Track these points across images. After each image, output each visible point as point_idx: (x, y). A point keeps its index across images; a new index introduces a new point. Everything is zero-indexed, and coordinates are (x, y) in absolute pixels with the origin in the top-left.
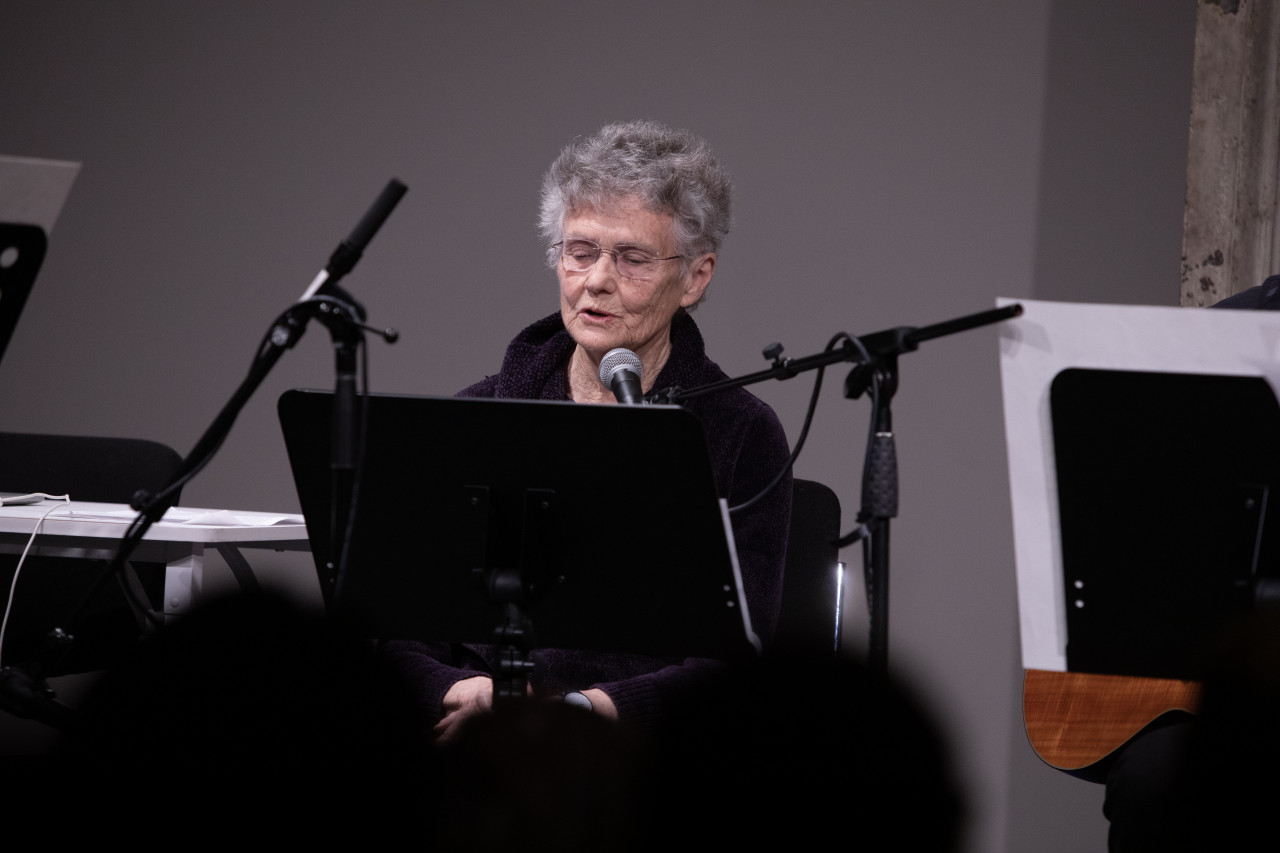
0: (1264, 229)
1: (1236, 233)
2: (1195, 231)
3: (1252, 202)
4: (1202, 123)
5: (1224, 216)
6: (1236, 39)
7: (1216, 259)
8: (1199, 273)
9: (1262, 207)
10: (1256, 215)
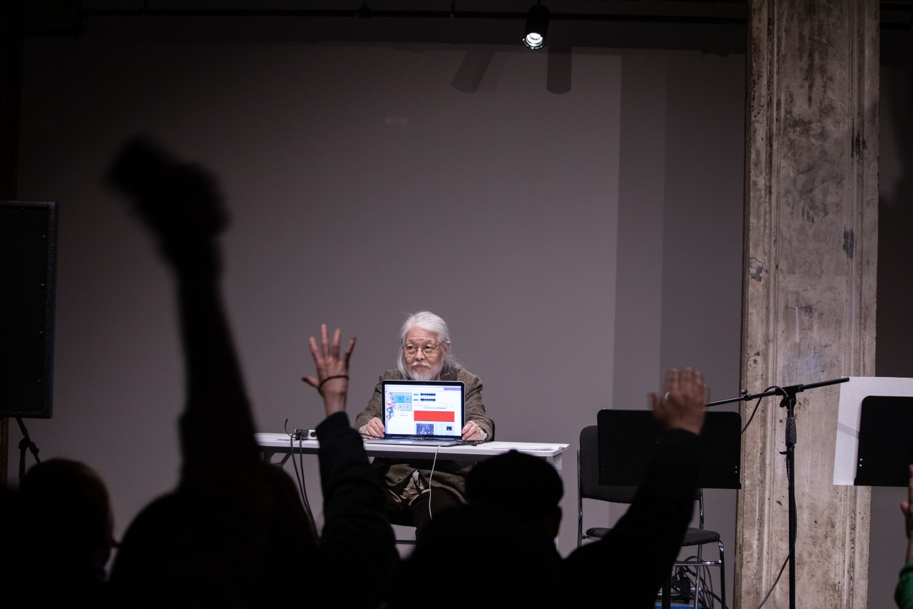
0: (771, 345)
1: (764, 346)
2: (751, 346)
3: (768, 337)
4: (752, 314)
5: (760, 341)
6: (761, 289)
7: (758, 354)
8: (753, 358)
9: (770, 338)
10: (769, 341)
